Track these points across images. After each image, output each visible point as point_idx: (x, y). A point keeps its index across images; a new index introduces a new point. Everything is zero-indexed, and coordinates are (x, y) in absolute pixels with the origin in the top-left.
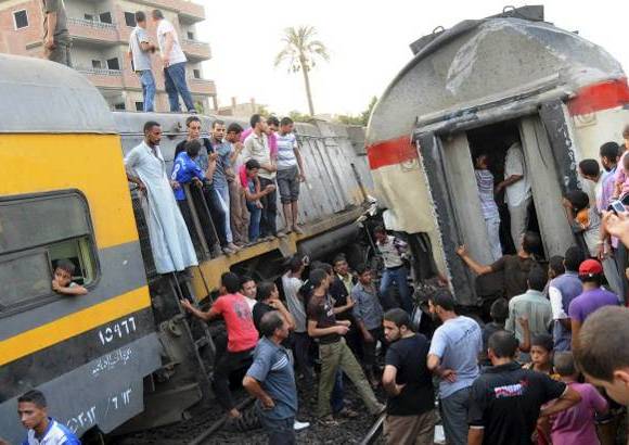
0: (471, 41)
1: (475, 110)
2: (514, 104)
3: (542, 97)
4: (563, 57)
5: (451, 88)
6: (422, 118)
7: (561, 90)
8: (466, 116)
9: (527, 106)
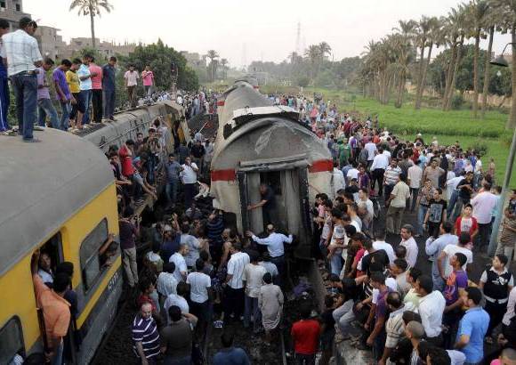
0: (269, 130)
1: (268, 164)
2: (285, 165)
3: (298, 163)
4: (308, 146)
5: (257, 151)
6: (243, 163)
7: (305, 162)
8: (264, 166)
9: (291, 166)
